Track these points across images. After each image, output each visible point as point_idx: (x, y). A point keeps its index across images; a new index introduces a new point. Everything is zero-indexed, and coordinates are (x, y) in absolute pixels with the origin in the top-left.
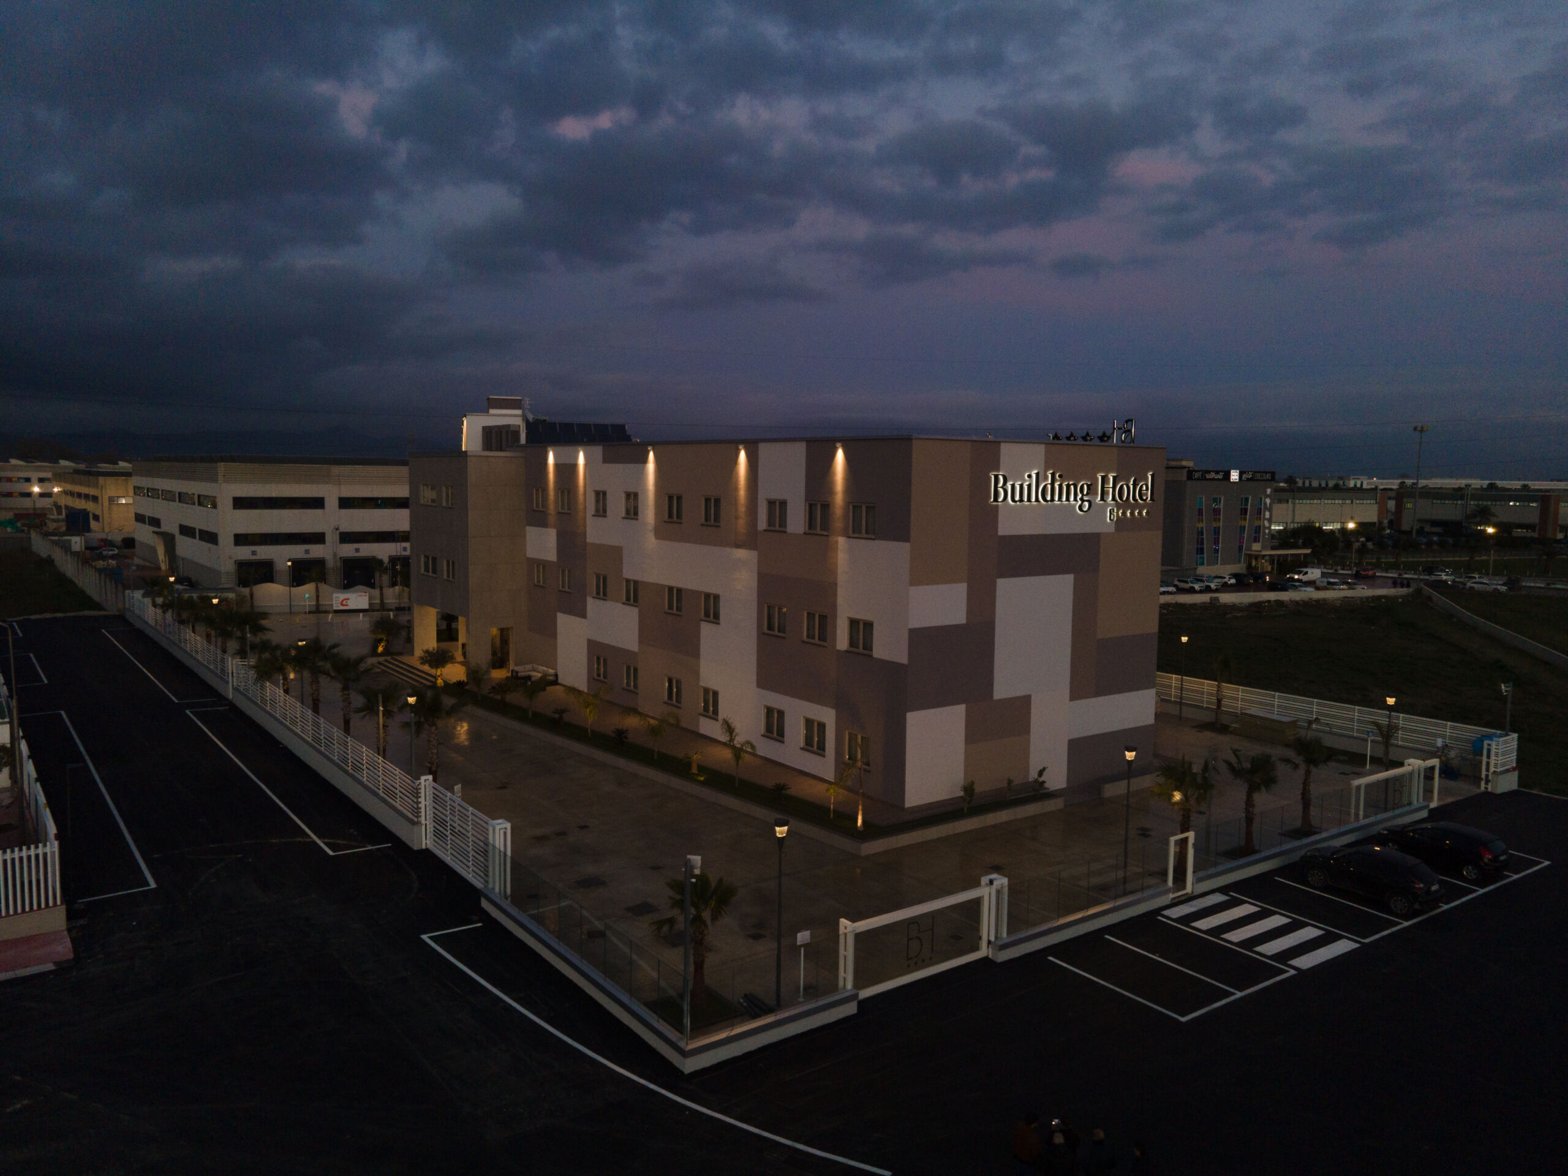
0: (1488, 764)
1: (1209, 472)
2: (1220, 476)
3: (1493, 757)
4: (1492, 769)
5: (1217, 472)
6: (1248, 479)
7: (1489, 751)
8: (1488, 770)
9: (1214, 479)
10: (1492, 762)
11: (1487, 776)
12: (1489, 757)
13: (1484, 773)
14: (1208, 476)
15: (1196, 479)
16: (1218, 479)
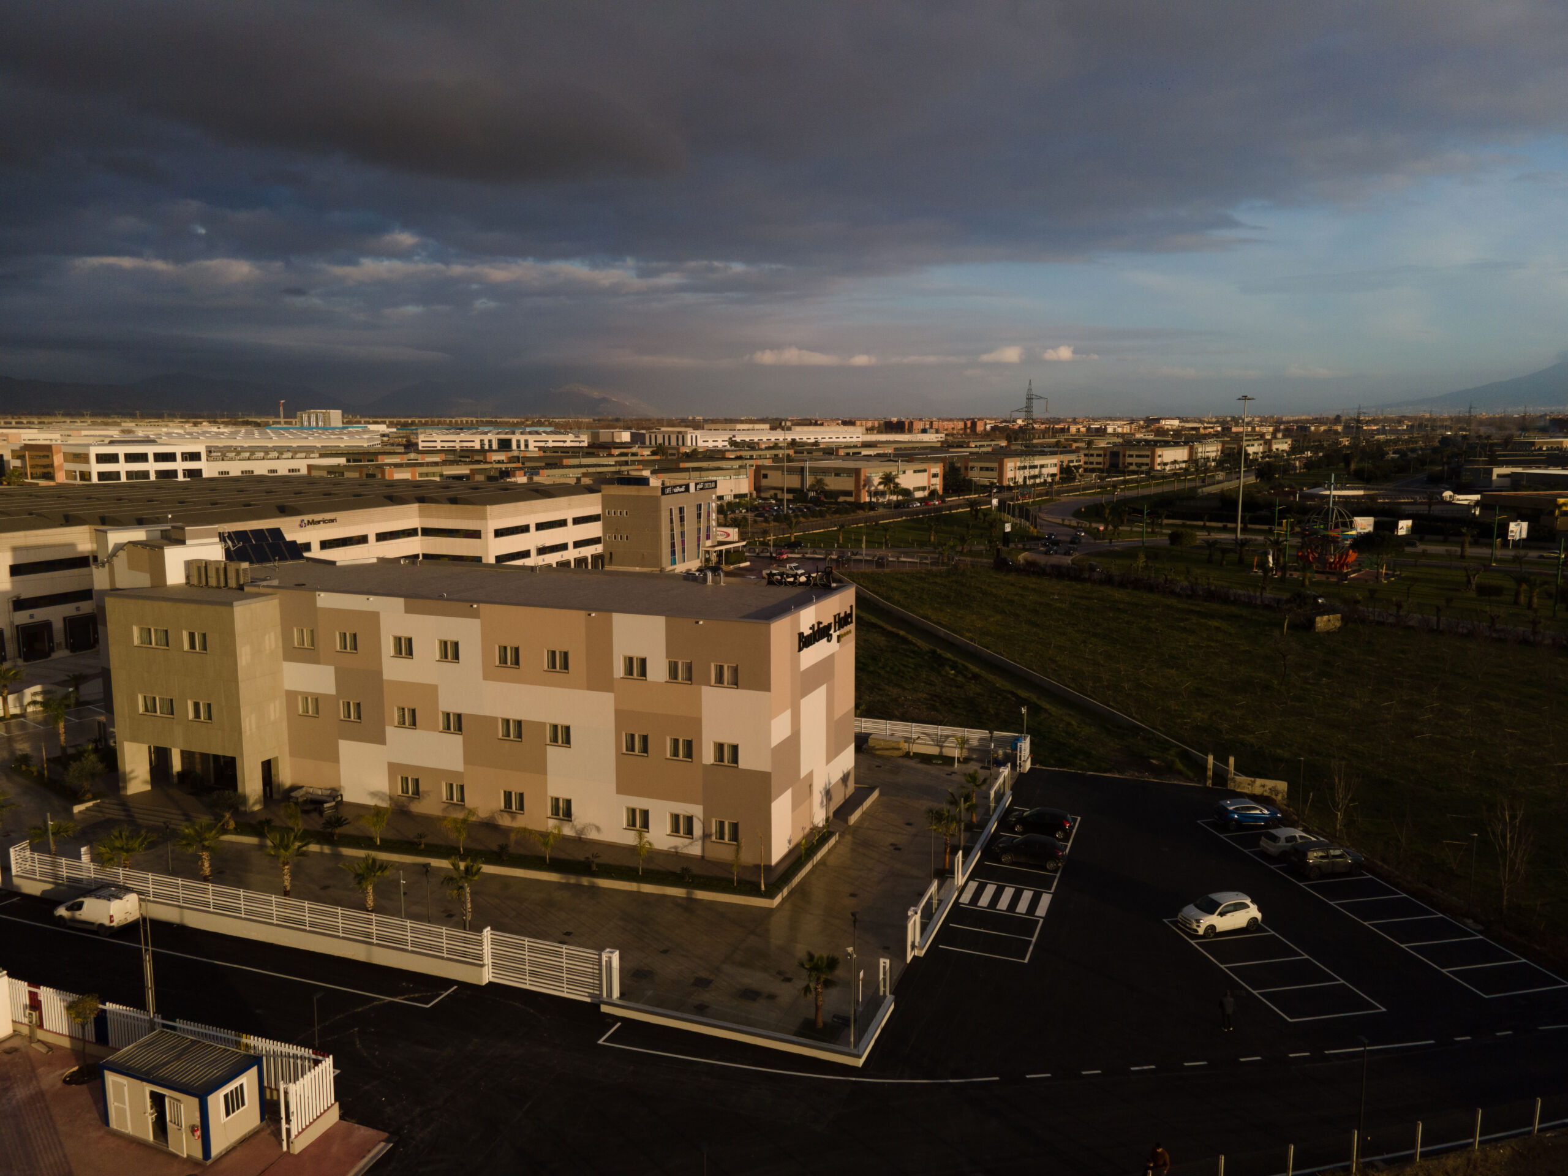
0: (1020, 756)
1: (675, 487)
2: (683, 489)
3: (1023, 752)
4: (1023, 759)
5: (681, 486)
6: (701, 489)
7: (1021, 748)
8: (1020, 760)
9: (679, 492)
10: (1023, 755)
11: (1020, 763)
12: (1020, 752)
13: (1018, 762)
14: (675, 490)
15: (668, 494)
16: (682, 492)
